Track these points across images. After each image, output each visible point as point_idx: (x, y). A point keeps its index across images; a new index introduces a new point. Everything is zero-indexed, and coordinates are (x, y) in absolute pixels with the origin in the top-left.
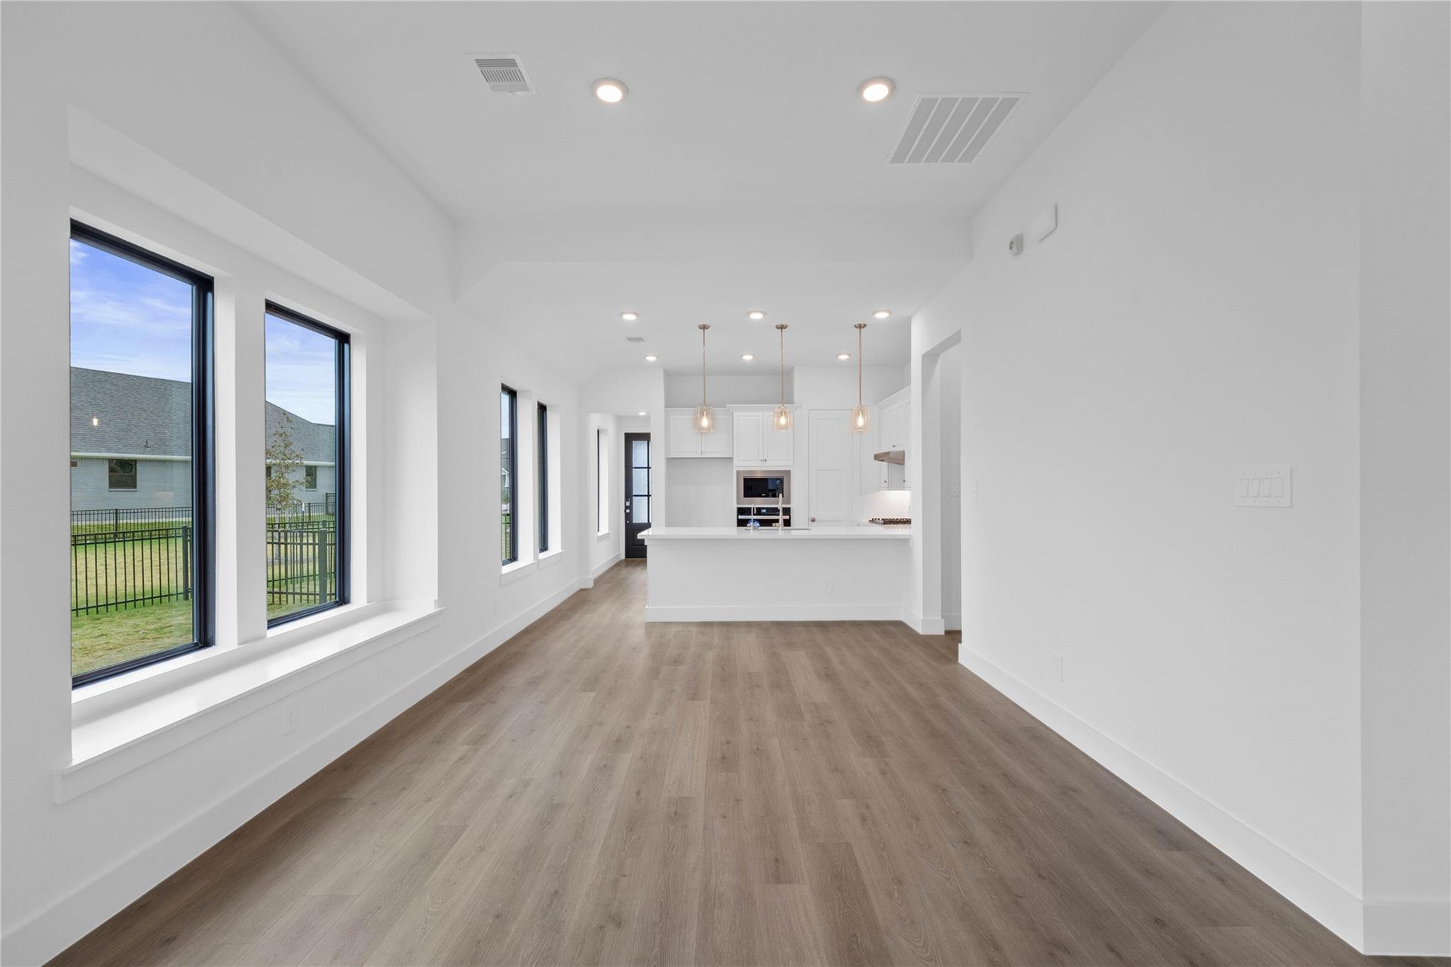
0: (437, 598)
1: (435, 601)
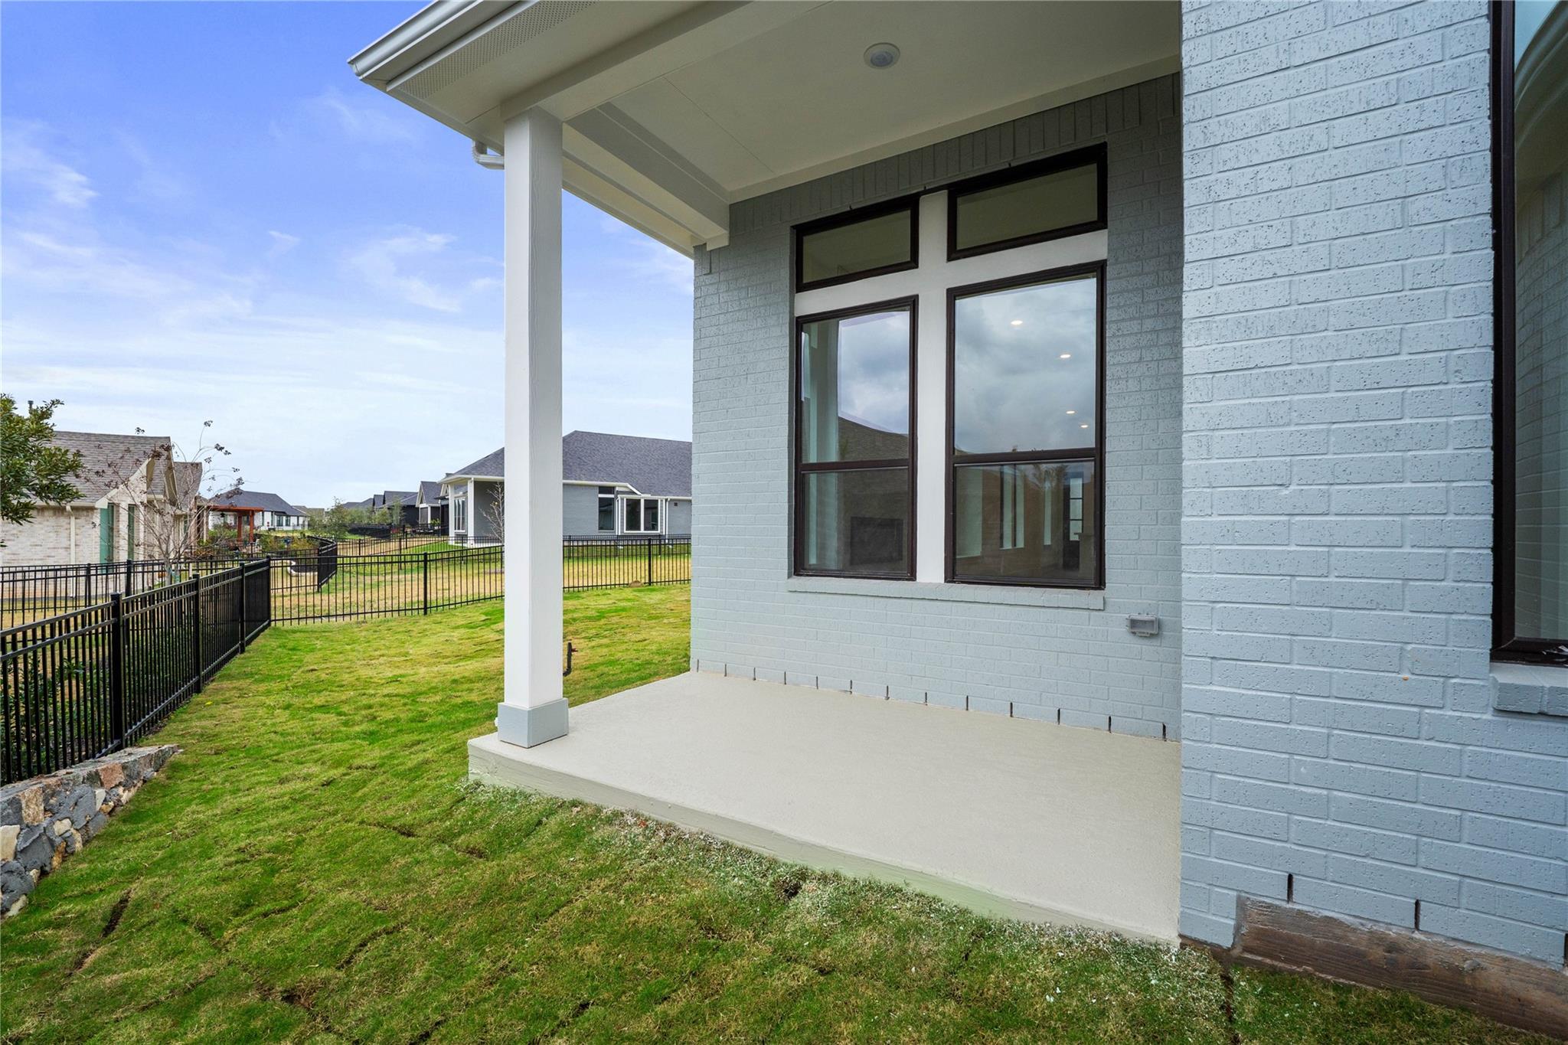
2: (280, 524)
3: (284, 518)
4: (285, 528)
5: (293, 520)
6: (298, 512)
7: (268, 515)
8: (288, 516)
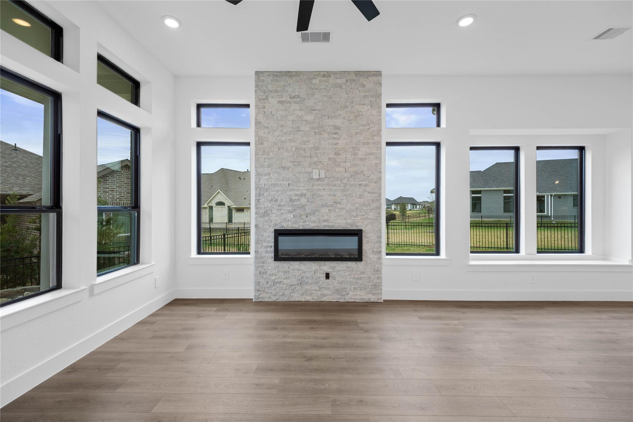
0: (631, 259)
1: (630, 260)
2: (413, 208)
3: (415, 206)
4: (415, 209)
5: (418, 207)
6: (420, 204)
7: (409, 205)
8: (416, 205)
